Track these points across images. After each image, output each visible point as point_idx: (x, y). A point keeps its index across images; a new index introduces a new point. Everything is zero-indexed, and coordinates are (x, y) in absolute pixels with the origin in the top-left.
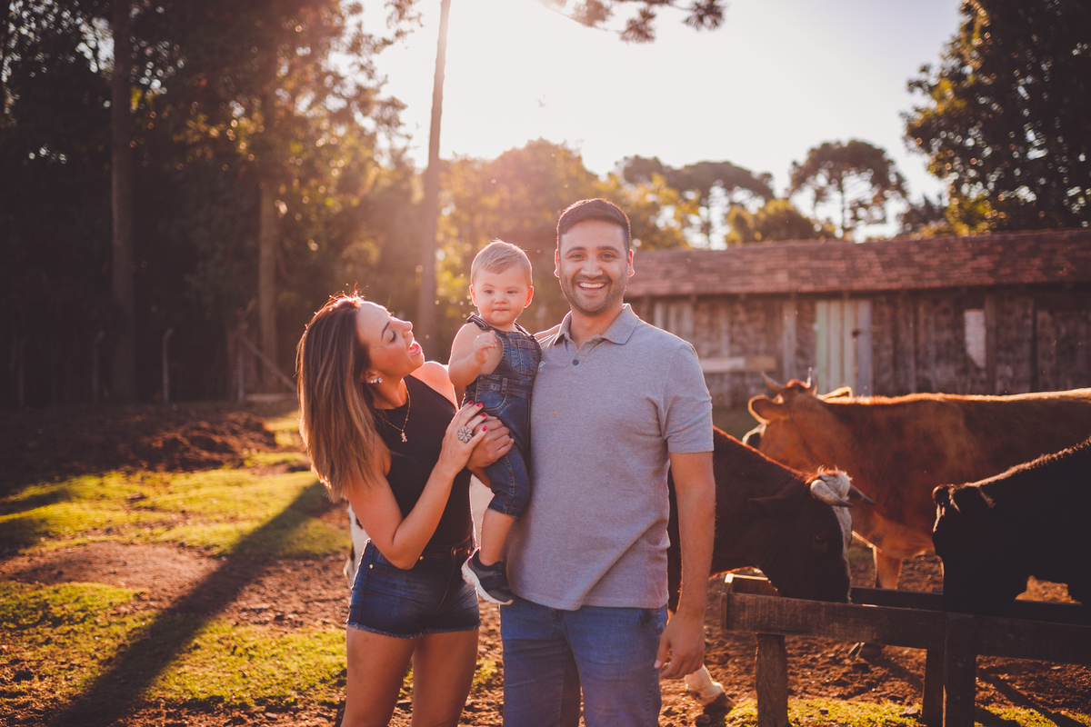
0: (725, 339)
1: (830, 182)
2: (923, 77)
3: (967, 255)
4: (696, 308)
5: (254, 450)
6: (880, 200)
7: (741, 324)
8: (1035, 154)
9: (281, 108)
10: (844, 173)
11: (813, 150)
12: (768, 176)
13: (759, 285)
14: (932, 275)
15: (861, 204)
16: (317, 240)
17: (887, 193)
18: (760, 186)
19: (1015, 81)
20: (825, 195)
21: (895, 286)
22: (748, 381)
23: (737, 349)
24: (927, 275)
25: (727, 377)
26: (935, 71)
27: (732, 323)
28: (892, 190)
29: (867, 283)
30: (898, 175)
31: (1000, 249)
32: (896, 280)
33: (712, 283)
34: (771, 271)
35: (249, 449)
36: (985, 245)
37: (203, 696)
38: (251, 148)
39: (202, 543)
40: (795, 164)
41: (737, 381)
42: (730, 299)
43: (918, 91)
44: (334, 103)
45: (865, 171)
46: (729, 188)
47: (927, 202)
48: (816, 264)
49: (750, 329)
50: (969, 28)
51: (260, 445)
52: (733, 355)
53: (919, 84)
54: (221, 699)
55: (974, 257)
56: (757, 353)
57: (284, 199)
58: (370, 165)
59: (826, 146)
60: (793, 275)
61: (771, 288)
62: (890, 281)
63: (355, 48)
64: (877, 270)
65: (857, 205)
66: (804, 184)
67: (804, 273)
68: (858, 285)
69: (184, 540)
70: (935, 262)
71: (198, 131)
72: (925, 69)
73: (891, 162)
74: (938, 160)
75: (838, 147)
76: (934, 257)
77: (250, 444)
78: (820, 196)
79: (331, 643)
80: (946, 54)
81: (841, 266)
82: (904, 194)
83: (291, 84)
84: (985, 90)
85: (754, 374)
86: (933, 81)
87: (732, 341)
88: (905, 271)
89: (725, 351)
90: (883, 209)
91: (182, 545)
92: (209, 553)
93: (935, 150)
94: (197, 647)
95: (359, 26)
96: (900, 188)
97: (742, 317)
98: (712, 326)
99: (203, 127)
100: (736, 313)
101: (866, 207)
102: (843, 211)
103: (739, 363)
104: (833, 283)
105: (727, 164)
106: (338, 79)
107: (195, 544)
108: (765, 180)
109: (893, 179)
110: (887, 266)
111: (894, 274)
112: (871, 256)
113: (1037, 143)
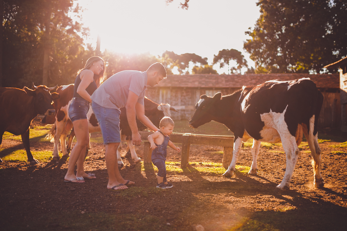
0: (180, 100)
1: (225, 62)
2: (249, 30)
3: (250, 79)
4: (171, 91)
5: (37, 126)
6: (240, 67)
7: (184, 96)
8: (279, 54)
9: (51, 27)
10: (229, 59)
11: (220, 51)
12: (206, 59)
13: (190, 85)
14: (239, 84)
15: (234, 68)
16: (62, 70)
17: (242, 66)
18: (204, 61)
19: (275, 33)
20: (224, 65)
21: (228, 86)
22: (186, 113)
23: (183, 103)
24: (237, 84)
25: (180, 111)
26: (253, 29)
27: (182, 96)
28: (243, 65)
29: (221, 86)
30: (245, 60)
31: (259, 78)
32: (228, 85)
33: (177, 84)
34: (194, 82)
35: (36, 125)
36: (255, 77)
37: (14, 160)
38: (41, 39)
39: (18, 139)
40: (214, 55)
41: (183, 112)
42: (181, 89)
43: (248, 35)
44: (68, 28)
45: (235, 59)
46: (194, 62)
47: (252, 68)
48: (207, 80)
49: (187, 98)
50: (262, 17)
51: (39, 125)
52: (182, 105)
53: (248, 33)
54: (19, 160)
55: (251, 80)
56: (189, 105)
57: (52, 56)
58: (79, 46)
59: (224, 50)
60: (200, 83)
61: (193, 86)
62: (226, 85)
63: (76, 11)
64: (224, 82)
65: (233, 68)
66: (217, 62)
67: (203, 82)
68: (217, 86)
69: (13, 139)
70: (240, 81)
71: (25, 33)
72: (250, 28)
73: (243, 56)
74: (253, 55)
75: (228, 50)
76: (240, 80)
77: (36, 124)
78: (222, 65)
79: (49, 153)
80: (255, 24)
81: (214, 81)
82: (247, 66)
83: (55, 20)
84: (266, 35)
85: (187, 111)
86: (252, 32)
87: (182, 101)
88: (231, 83)
89: (180, 104)
90: (240, 70)
91: (12, 139)
92: (20, 141)
93: (252, 52)
94: (14, 153)
95: (78, 4)
96: (245, 64)
97: (185, 94)
98: (176, 96)
99: (26, 32)
100: (183, 93)
101: (235, 69)
102: (229, 70)
103: (183, 107)
104: (211, 85)
105: (194, 54)
106: (70, 20)
107: (16, 139)
108: (205, 60)
109: (243, 61)
110: (226, 81)
111: (228, 84)
112: (223, 79)
113: (280, 52)
